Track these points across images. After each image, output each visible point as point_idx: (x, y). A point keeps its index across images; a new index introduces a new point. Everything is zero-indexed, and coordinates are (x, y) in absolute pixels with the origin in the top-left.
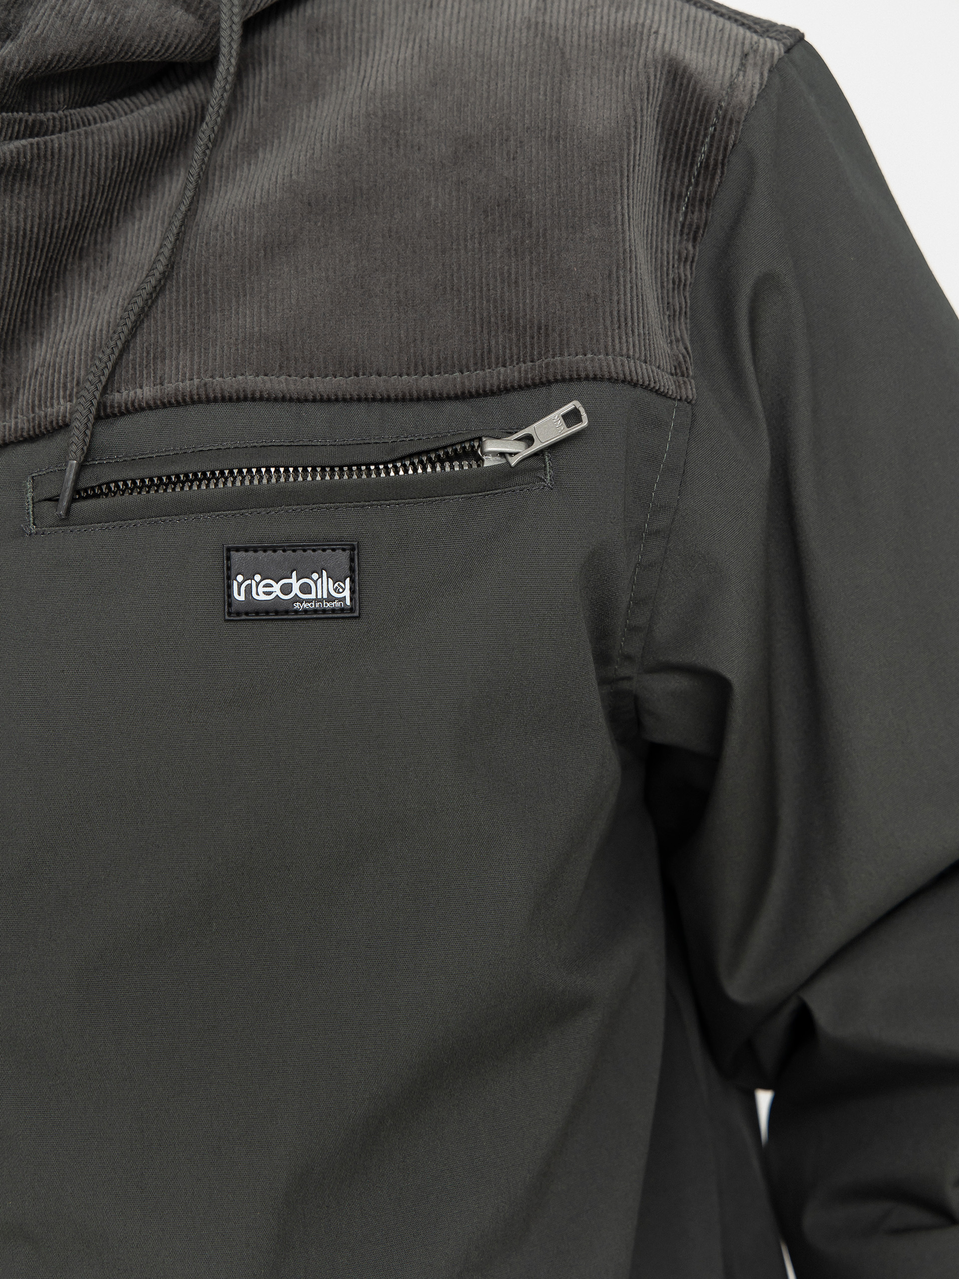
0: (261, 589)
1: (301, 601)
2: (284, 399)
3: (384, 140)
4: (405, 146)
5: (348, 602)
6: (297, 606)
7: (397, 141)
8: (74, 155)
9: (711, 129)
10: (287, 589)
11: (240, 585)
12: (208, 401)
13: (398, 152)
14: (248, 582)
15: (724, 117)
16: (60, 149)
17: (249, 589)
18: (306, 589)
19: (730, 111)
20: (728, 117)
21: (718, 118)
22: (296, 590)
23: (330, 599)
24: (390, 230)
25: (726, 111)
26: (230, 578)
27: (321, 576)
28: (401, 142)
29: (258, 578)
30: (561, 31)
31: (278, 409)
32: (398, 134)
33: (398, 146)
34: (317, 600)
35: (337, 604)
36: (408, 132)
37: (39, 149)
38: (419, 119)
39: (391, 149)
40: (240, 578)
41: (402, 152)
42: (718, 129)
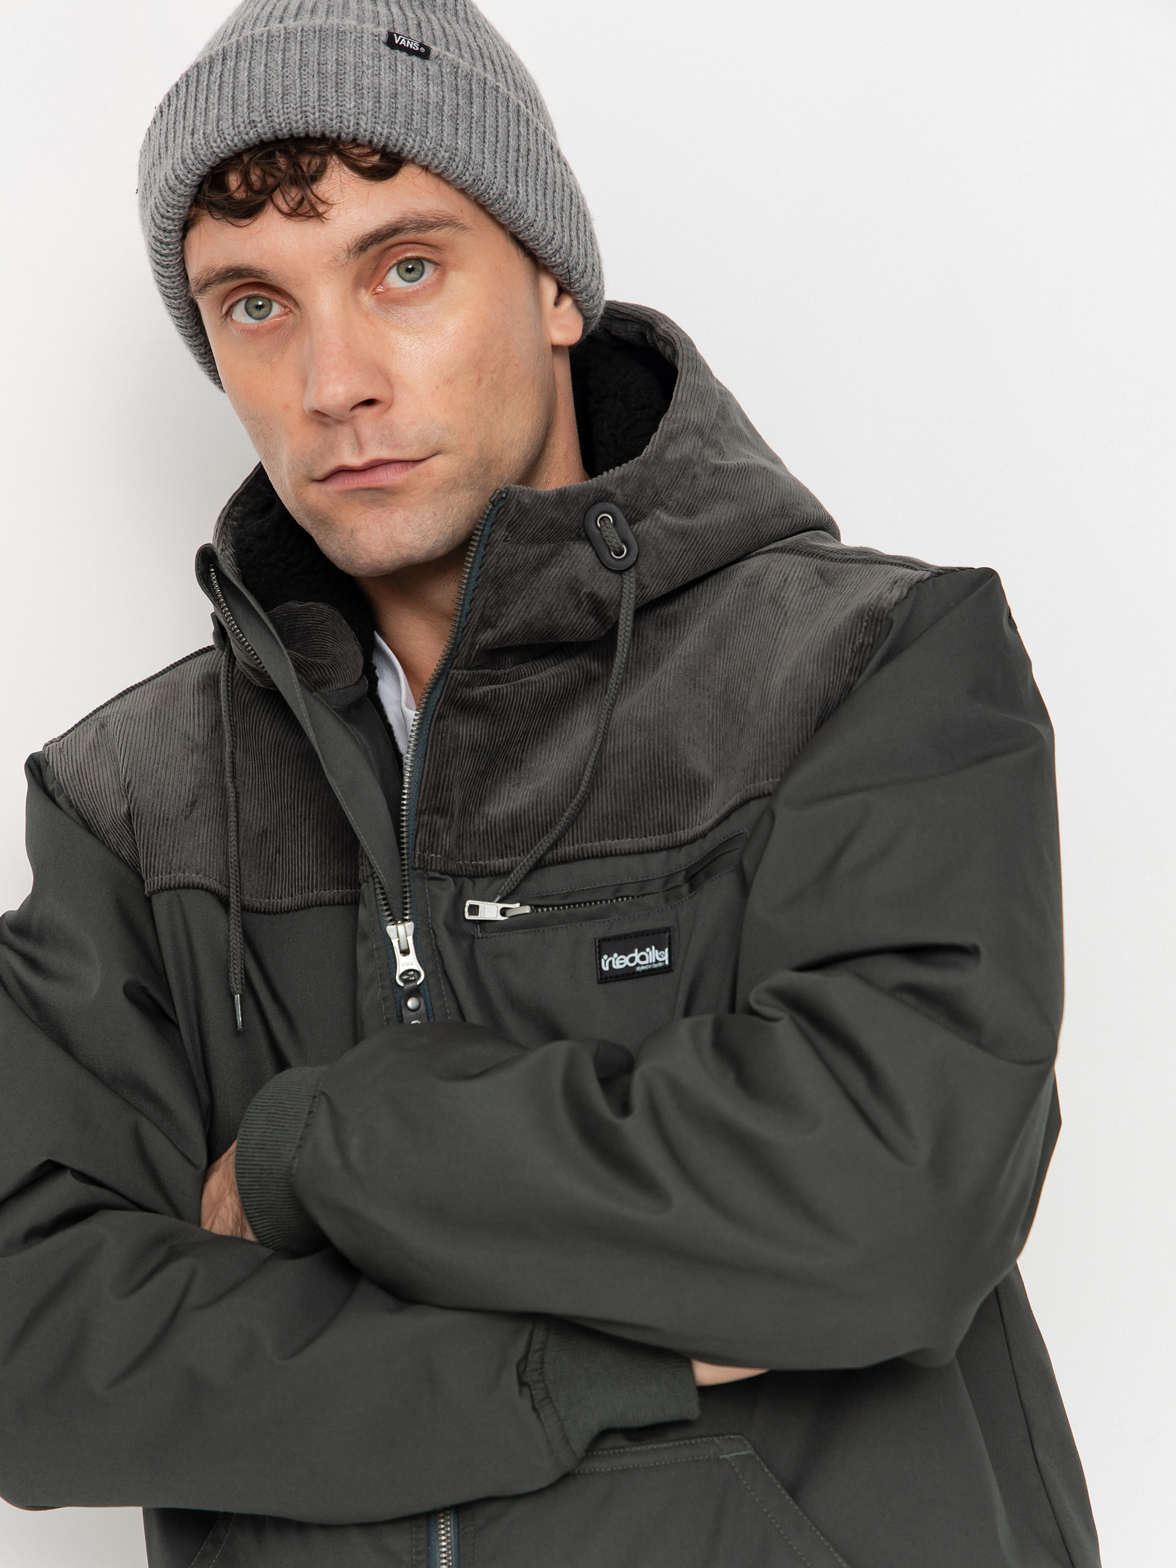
0: (618, 962)
1: (640, 965)
2: (630, 853)
3: (686, 683)
4: (699, 688)
5: (667, 963)
6: (638, 969)
7: (695, 684)
8: (514, 698)
9: (865, 624)
10: (632, 960)
11: (605, 961)
12: (584, 859)
13: (695, 691)
14: (610, 959)
15: (873, 616)
16: (507, 694)
17: (611, 962)
18: (643, 958)
19: (876, 613)
20: (875, 616)
21: (869, 616)
22: (637, 960)
23: (657, 962)
24: (689, 738)
25: (874, 613)
26: (600, 958)
27: (651, 949)
28: (697, 685)
29: (616, 955)
30: (789, 602)
31: (626, 860)
32: (695, 680)
33: (695, 687)
34: (649, 964)
35: (660, 964)
36: (701, 679)
37: (495, 693)
38: (708, 671)
39: (690, 689)
40: (605, 957)
41: (697, 692)
42: (869, 623)
